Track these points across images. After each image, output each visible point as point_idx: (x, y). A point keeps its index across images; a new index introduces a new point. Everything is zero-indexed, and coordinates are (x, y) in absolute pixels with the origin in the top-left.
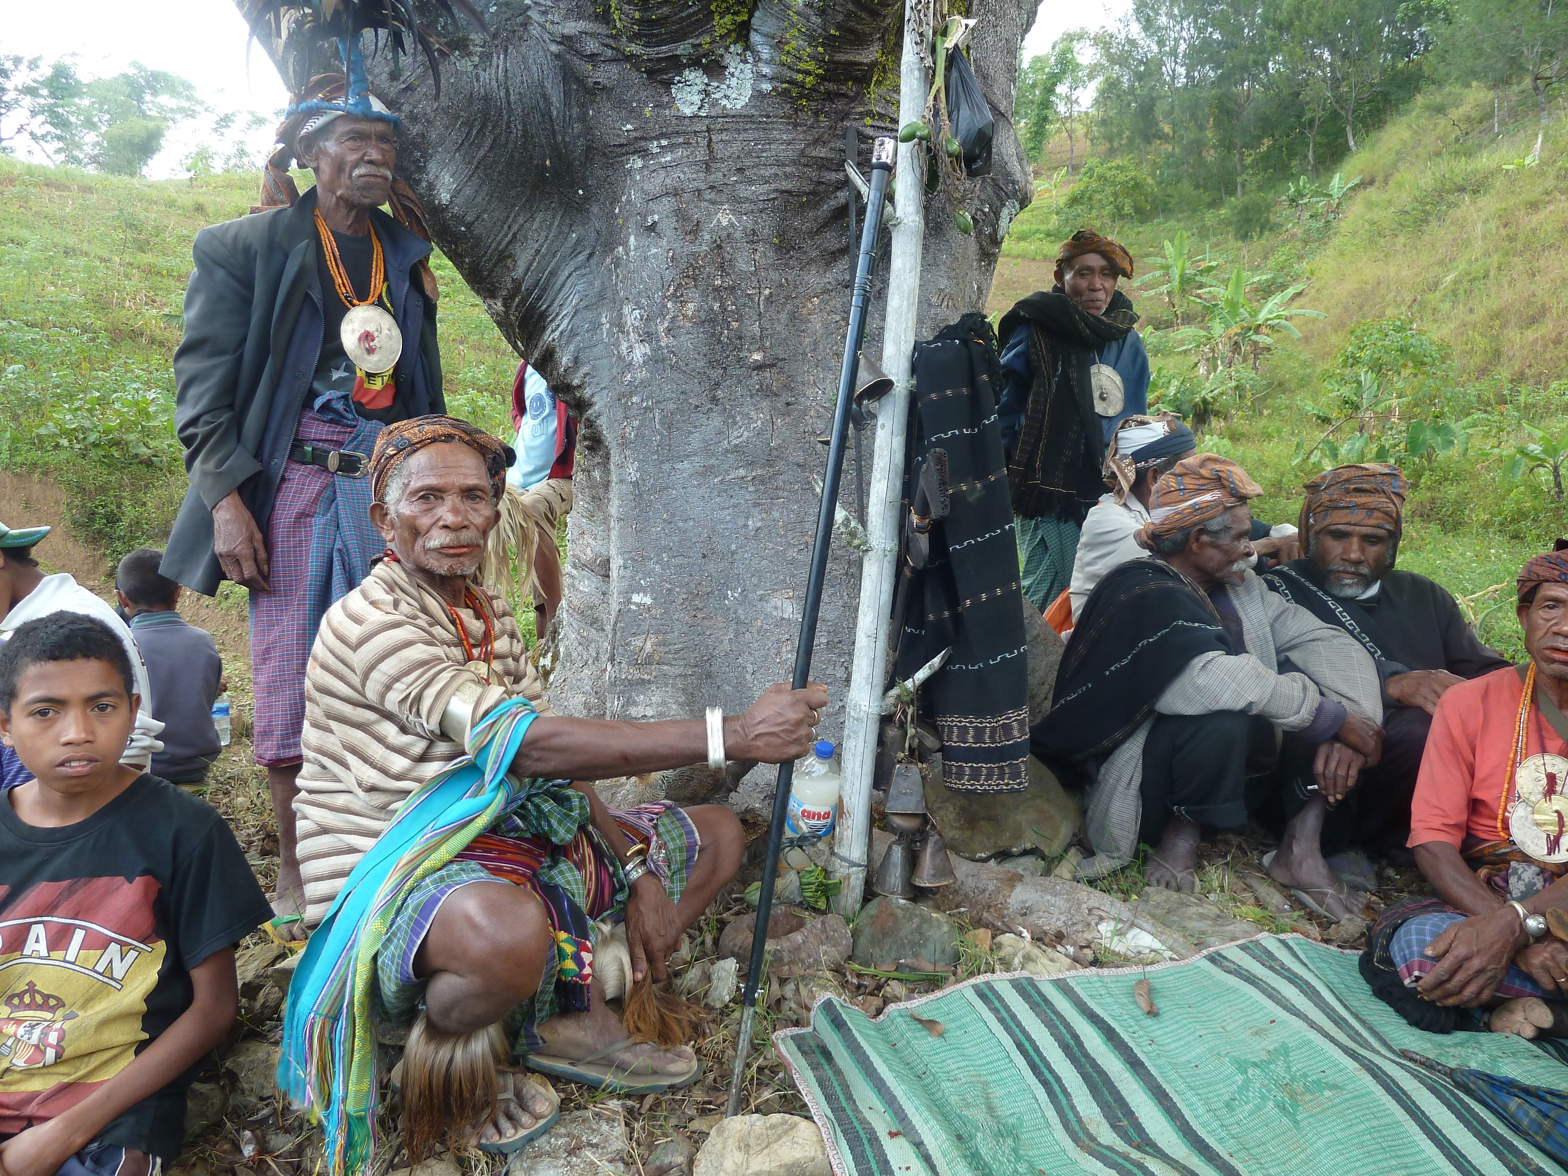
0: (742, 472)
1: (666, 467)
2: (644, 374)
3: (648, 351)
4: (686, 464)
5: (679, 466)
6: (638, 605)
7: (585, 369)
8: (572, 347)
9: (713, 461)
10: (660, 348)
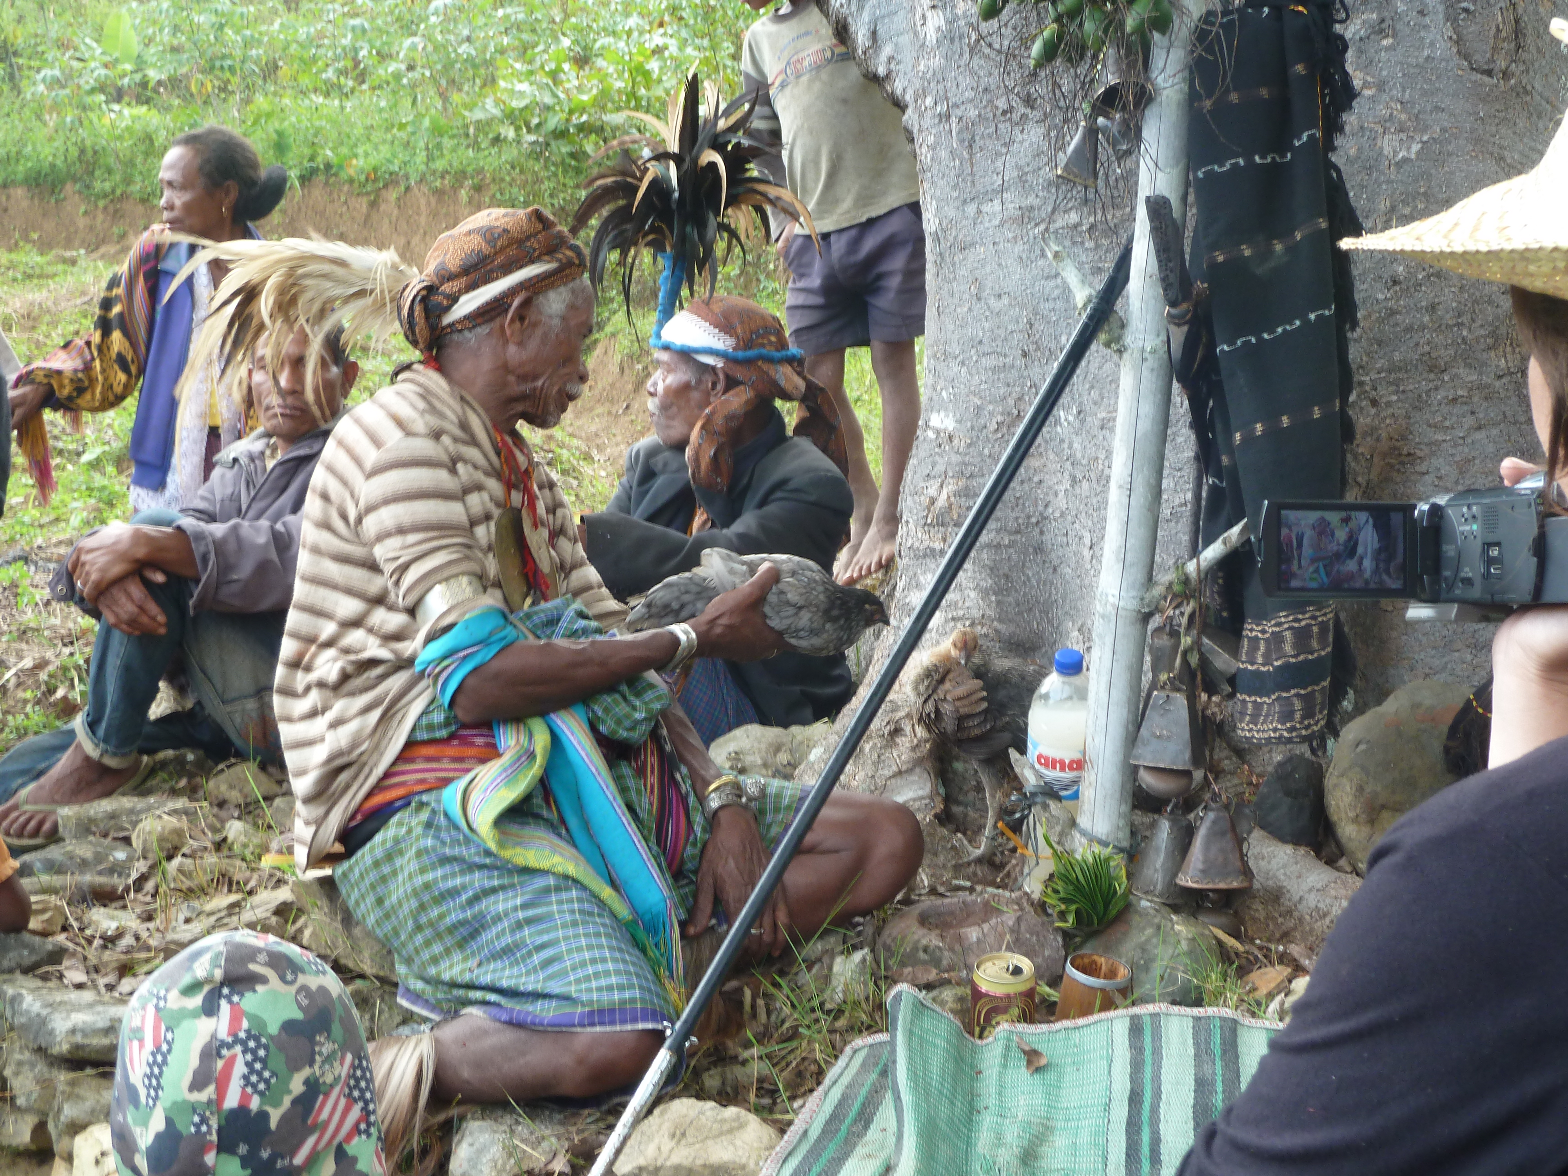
0: (1073, 217)
1: (971, 209)
2: (936, 61)
3: (943, 23)
4: (996, 205)
5: (986, 208)
6: (938, 432)
7: (887, 50)
8: (866, 16)
9: (1031, 200)
10: (955, 18)
